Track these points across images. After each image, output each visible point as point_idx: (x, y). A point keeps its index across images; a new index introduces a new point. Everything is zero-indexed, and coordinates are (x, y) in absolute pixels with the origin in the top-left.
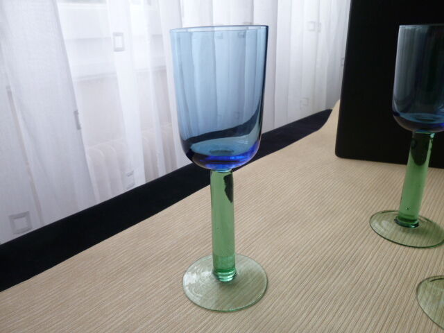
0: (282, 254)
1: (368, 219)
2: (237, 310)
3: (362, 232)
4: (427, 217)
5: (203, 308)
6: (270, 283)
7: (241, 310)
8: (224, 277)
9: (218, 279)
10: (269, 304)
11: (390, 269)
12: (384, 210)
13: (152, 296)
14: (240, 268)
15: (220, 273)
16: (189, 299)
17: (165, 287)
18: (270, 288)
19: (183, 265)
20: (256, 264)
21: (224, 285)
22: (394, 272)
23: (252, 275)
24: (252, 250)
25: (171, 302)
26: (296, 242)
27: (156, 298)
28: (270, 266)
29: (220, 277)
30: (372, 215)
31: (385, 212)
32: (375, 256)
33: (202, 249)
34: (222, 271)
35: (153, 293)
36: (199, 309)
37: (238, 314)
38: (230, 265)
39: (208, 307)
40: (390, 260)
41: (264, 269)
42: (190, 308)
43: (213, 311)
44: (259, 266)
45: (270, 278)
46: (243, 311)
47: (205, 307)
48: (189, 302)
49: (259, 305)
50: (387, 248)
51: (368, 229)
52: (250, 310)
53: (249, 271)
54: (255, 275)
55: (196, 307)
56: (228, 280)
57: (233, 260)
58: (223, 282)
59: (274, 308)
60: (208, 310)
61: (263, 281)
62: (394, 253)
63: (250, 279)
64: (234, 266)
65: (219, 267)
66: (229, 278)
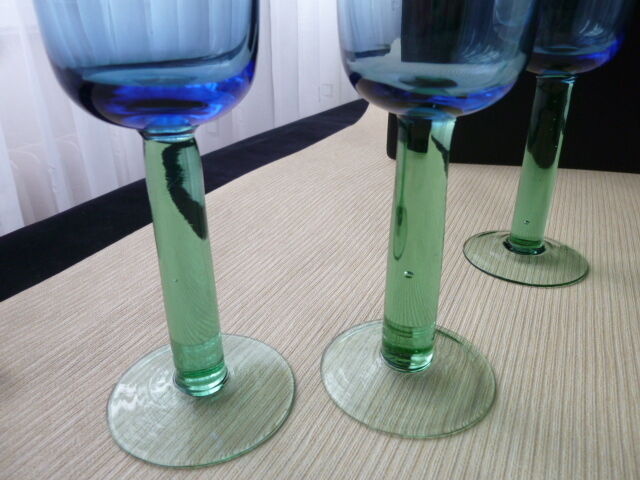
0: (319, 326)
1: (460, 248)
2: (234, 459)
3: (455, 271)
5: (153, 465)
6: (300, 386)
7: (241, 455)
8: (202, 388)
9: (189, 393)
10: (303, 431)
11: (518, 329)
12: (481, 231)
13: (29, 455)
14: (235, 363)
15: (190, 380)
16: (121, 449)
17: (65, 427)
18: (302, 397)
19: (111, 371)
20: (268, 349)
21: (203, 403)
22: (526, 332)
23: (261, 373)
24: (258, 323)
25: (77, 463)
26: (343, 300)
27: (39, 457)
28: (298, 351)
29: (193, 388)
30: (463, 241)
31: (484, 234)
32: (487, 310)
33: (153, 333)
34: (193, 374)
35: (33, 446)
36: (146, 468)
37: (237, 465)
38: (211, 359)
39: (166, 462)
40: (513, 312)
41: (286, 359)
42: (124, 470)
43: (177, 469)
44: (275, 354)
45: (298, 374)
46: (246, 458)
47: (160, 461)
48: (123, 455)
49: (282, 438)
50: (502, 293)
51: (462, 264)
52: (262, 452)
53: (257, 366)
54: (268, 372)
55: (138, 464)
56: (212, 392)
57: (218, 348)
58: (199, 398)
59: (314, 439)
60: (166, 468)
61: (287, 382)
62: (516, 299)
63: (259, 383)
64: (222, 359)
65: (187, 367)
66: (212, 388)
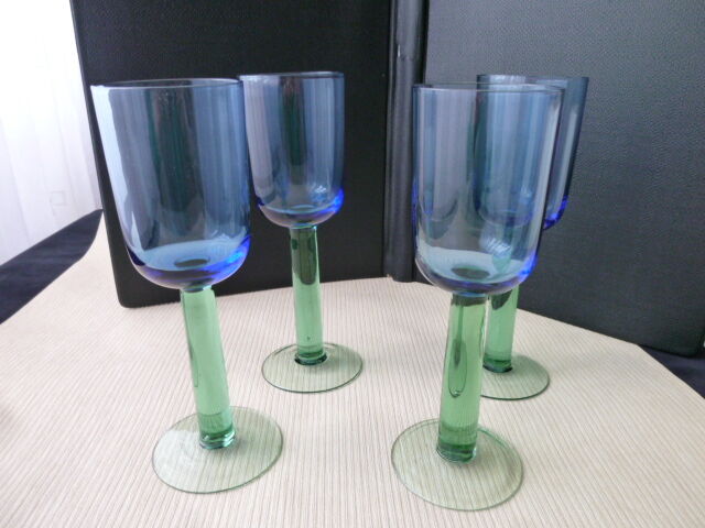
4: (335, 342)
